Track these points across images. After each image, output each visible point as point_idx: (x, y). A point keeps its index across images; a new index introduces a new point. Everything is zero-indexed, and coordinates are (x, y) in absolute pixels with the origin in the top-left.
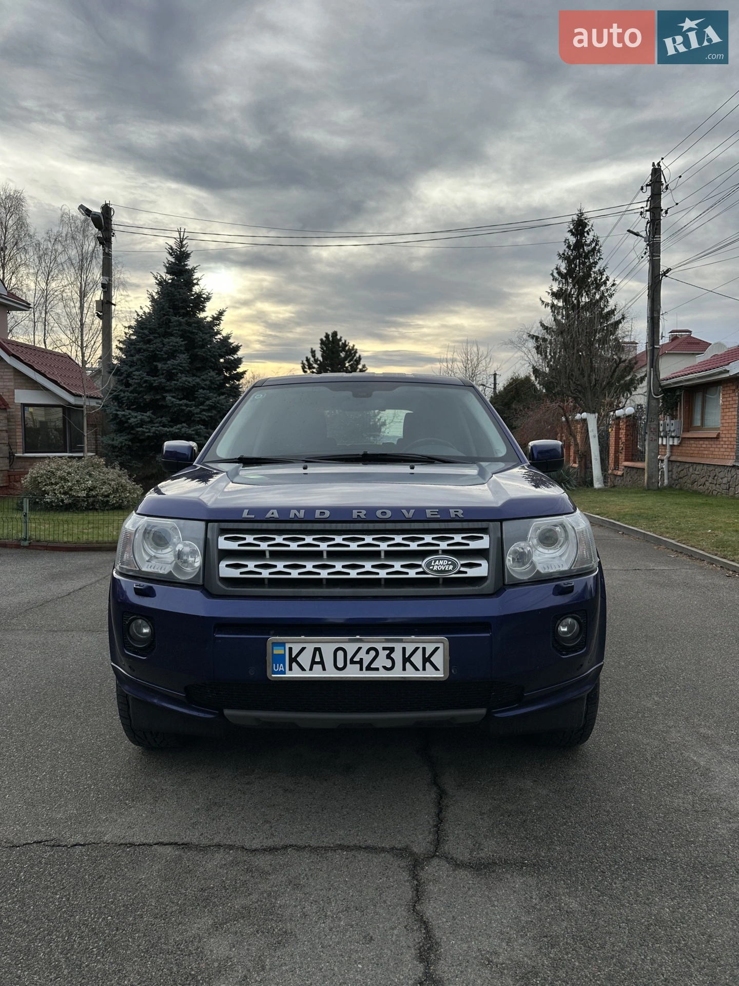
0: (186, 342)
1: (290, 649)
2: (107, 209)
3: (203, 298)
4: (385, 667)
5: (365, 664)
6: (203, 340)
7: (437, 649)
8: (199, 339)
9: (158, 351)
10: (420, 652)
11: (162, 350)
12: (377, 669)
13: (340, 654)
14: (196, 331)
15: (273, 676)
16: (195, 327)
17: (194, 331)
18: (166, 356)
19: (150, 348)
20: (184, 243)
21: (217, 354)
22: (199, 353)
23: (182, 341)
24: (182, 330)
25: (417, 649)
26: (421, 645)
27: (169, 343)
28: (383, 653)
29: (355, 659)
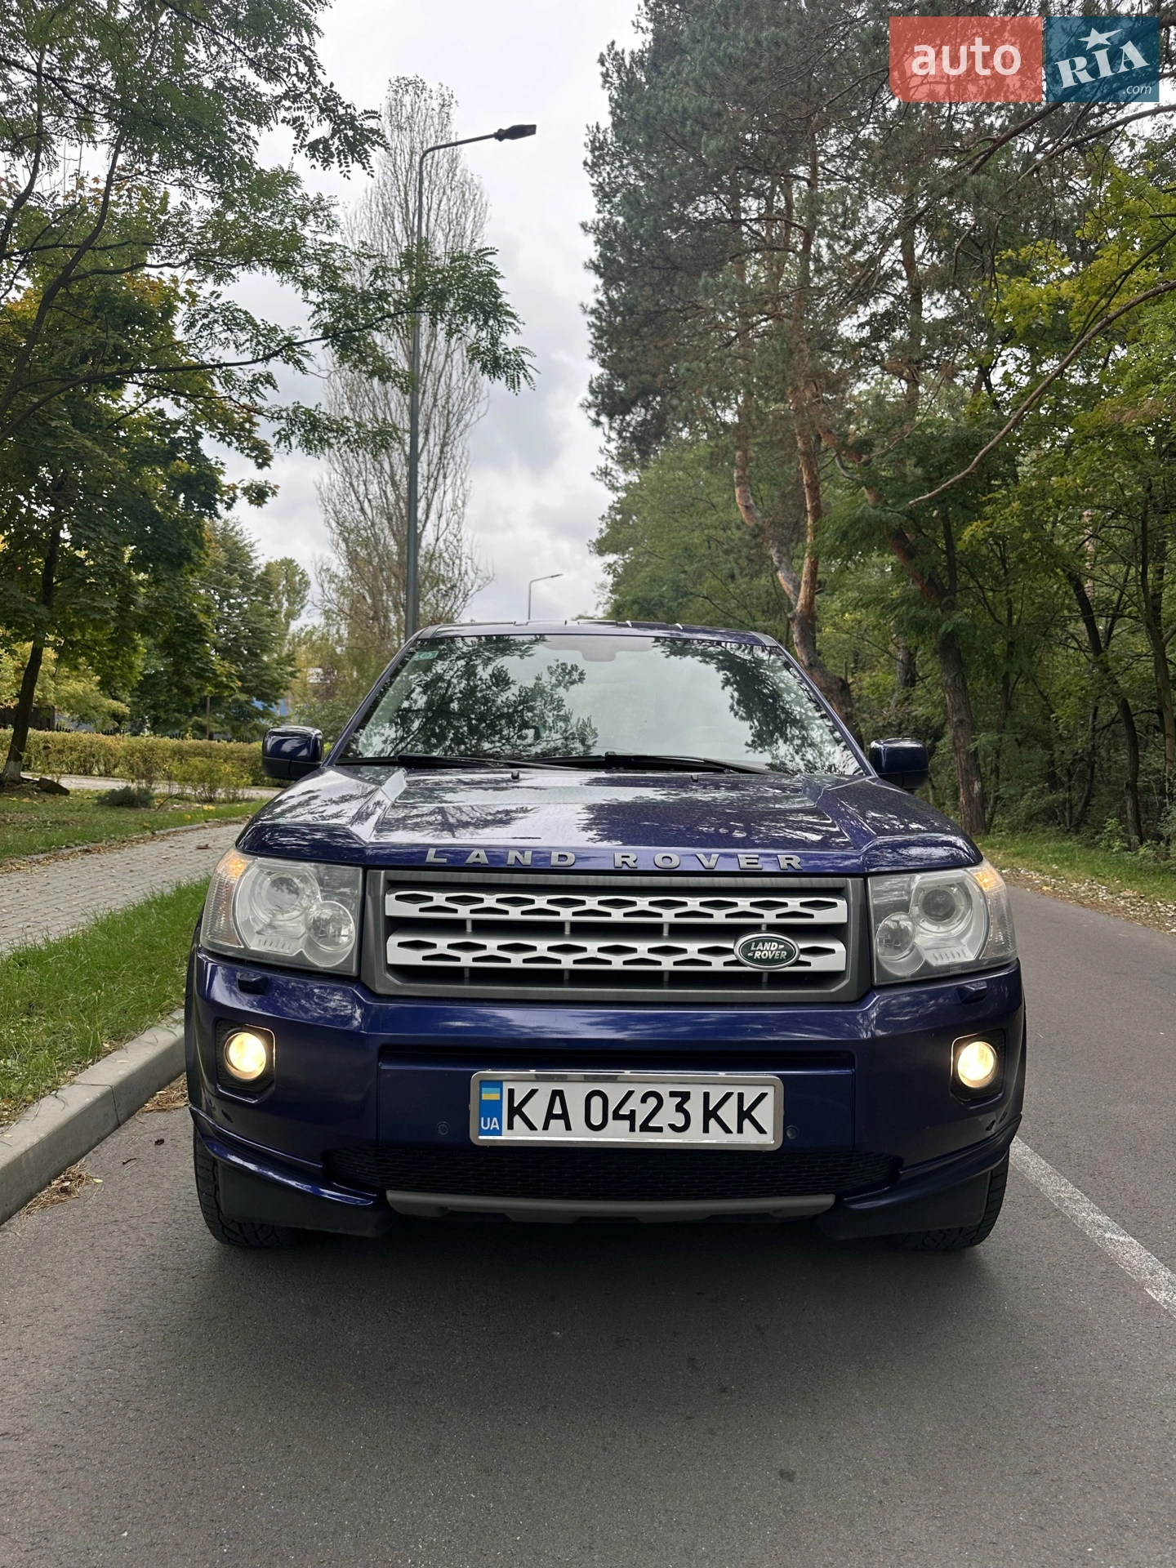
1: (511, 1092)
4: (672, 1127)
5: (639, 1122)
7: (763, 1096)
10: (734, 1100)
12: (660, 1129)
13: (597, 1102)
15: (481, 1137)
25: (728, 1095)
26: (736, 1090)
28: (670, 1103)
29: (623, 1112)
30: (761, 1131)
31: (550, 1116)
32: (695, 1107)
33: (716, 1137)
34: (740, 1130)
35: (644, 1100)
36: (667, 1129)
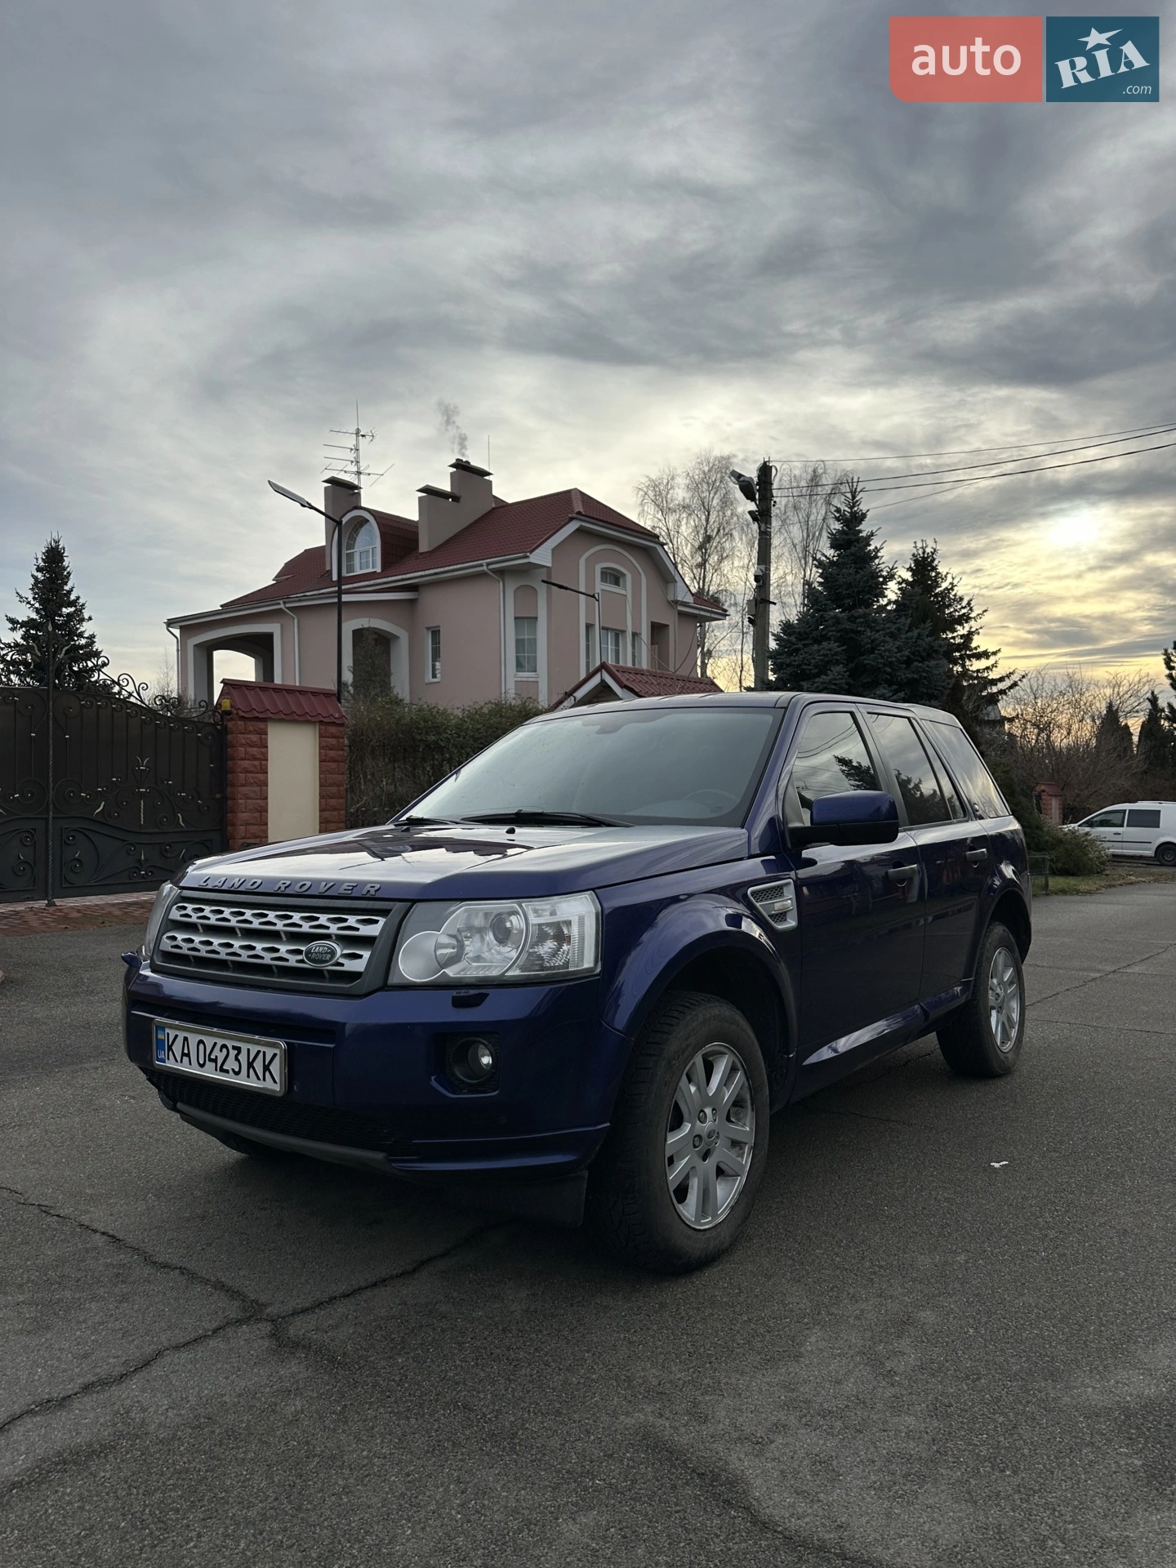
0: (845, 647)
1: (168, 1034)
2: (765, 470)
3: (882, 576)
5: (219, 1064)
6: (873, 641)
7: (275, 1055)
8: (865, 641)
9: (805, 664)
10: (261, 1054)
11: (811, 663)
12: (227, 1072)
13: (201, 1046)
14: (863, 629)
15: (158, 1062)
16: (862, 623)
17: (859, 629)
18: (816, 671)
19: (795, 661)
20: (857, 499)
21: (894, 659)
22: (866, 661)
23: (838, 647)
24: (838, 631)
25: (259, 1052)
26: (262, 1049)
27: (819, 651)
28: (233, 1053)
29: (213, 1057)
30: (275, 1082)
31: (183, 1054)
32: (243, 1058)
33: (253, 1083)
34: (264, 1080)
35: (221, 1051)
36: (231, 1072)
